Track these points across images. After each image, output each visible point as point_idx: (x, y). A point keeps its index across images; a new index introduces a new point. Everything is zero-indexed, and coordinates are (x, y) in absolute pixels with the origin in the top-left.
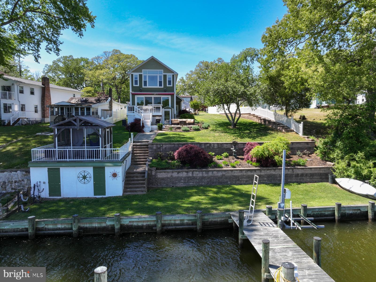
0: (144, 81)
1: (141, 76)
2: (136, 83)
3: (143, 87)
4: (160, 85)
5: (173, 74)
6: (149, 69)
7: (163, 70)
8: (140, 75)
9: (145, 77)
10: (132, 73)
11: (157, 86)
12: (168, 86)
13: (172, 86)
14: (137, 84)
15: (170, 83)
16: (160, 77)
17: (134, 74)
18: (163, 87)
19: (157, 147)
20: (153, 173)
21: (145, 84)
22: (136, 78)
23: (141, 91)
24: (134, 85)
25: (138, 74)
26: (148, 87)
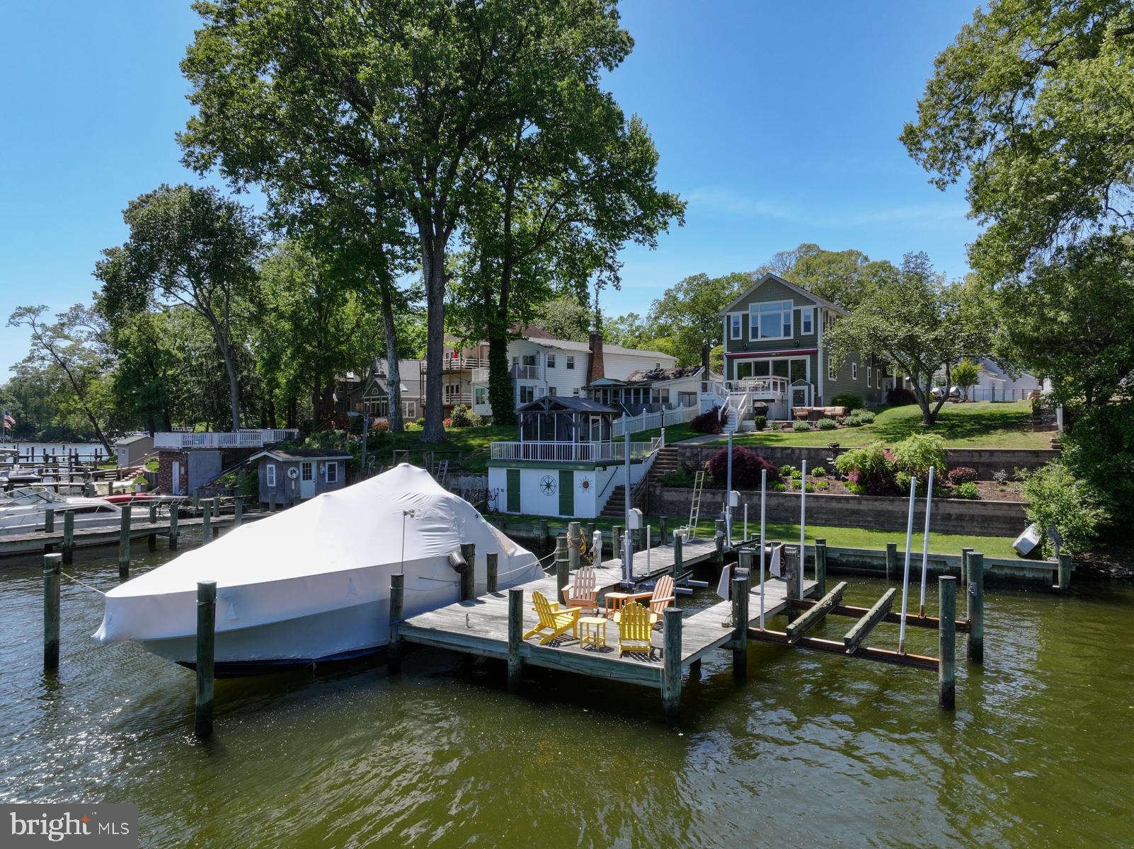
0: (752, 328)
1: (745, 317)
2: (736, 334)
3: (751, 340)
4: (787, 333)
5: (815, 306)
6: (763, 301)
7: (792, 301)
8: (743, 316)
9: (755, 318)
10: (729, 314)
11: (780, 335)
12: (803, 333)
13: (812, 333)
14: (738, 336)
15: (807, 328)
16: (787, 317)
17: (732, 314)
18: (792, 337)
19: (692, 453)
20: (658, 492)
21: (755, 336)
22: (736, 323)
23: (746, 350)
24: (732, 338)
25: (740, 314)
26: (760, 339)
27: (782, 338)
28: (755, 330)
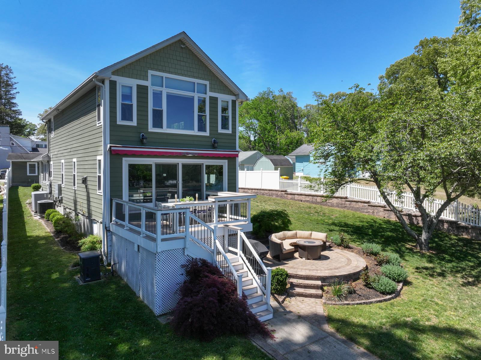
0: (154, 111)
1: (142, 91)
2: (127, 114)
3: (151, 129)
4: (202, 128)
5: (234, 98)
6: (169, 72)
7: (207, 83)
8: (139, 87)
9: (157, 96)
10: (114, 78)
11: (193, 129)
12: (220, 130)
13: (230, 131)
14: (131, 119)
15: (224, 124)
16: (202, 102)
17: (122, 81)
18: (207, 134)
21: (158, 123)
22: (127, 97)
24: (120, 122)
25: (133, 83)
26: (165, 130)
27: (195, 132)
28: (158, 115)
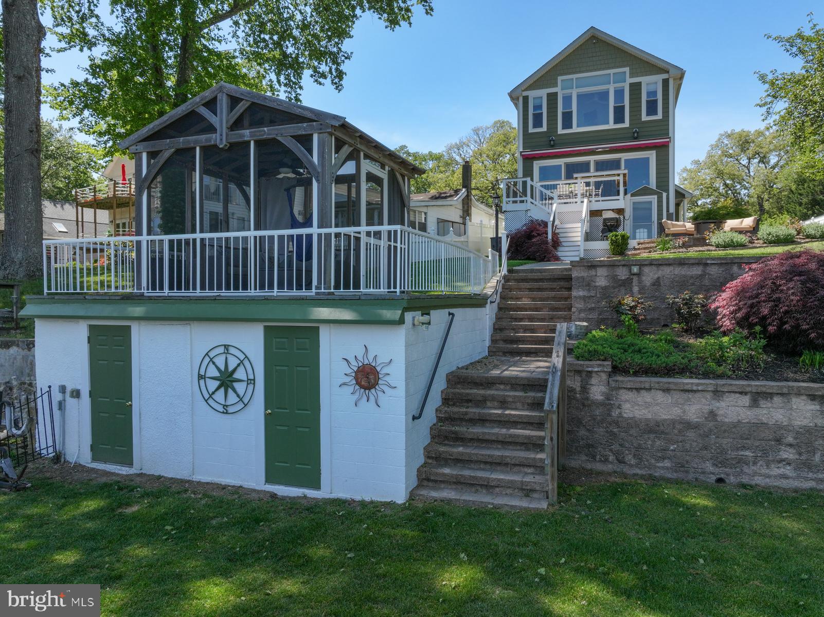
0: (564, 114)
1: (552, 98)
2: (538, 122)
3: (560, 131)
4: (619, 118)
5: (665, 76)
6: (580, 72)
7: (627, 69)
8: (549, 95)
9: (567, 100)
10: (525, 94)
11: (608, 123)
12: (644, 118)
13: (659, 116)
14: (541, 126)
15: (652, 107)
16: (619, 93)
17: (532, 94)
18: (627, 124)
19: (614, 278)
20: (597, 391)
21: (567, 123)
22: (538, 107)
23: (552, 147)
24: (531, 130)
25: (543, 93)
26: (575, 129)
27: (611, 125)
28: (567, 117)
